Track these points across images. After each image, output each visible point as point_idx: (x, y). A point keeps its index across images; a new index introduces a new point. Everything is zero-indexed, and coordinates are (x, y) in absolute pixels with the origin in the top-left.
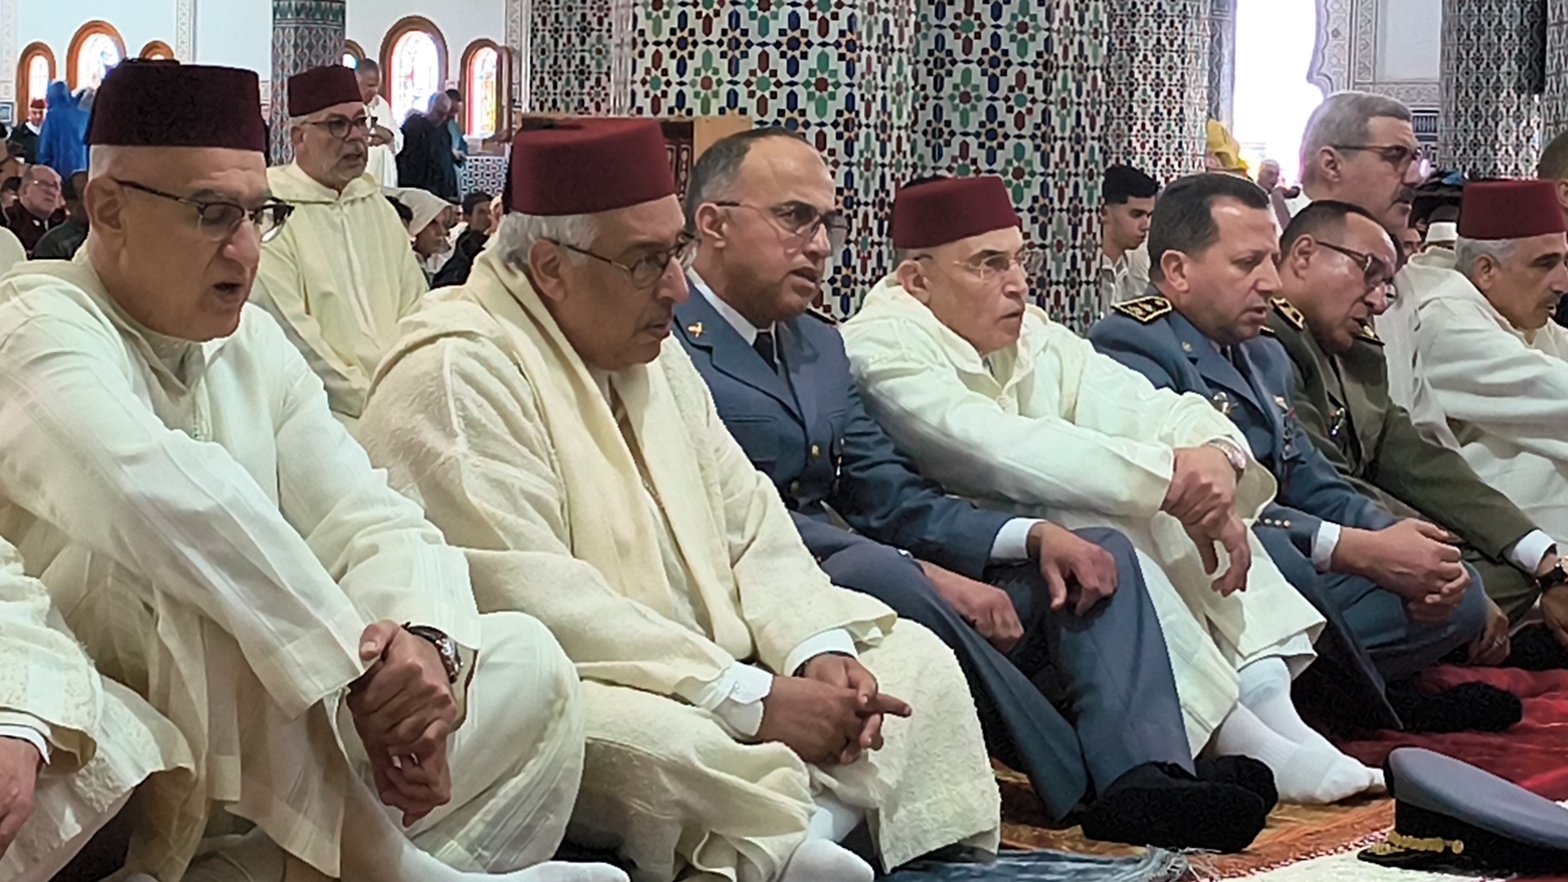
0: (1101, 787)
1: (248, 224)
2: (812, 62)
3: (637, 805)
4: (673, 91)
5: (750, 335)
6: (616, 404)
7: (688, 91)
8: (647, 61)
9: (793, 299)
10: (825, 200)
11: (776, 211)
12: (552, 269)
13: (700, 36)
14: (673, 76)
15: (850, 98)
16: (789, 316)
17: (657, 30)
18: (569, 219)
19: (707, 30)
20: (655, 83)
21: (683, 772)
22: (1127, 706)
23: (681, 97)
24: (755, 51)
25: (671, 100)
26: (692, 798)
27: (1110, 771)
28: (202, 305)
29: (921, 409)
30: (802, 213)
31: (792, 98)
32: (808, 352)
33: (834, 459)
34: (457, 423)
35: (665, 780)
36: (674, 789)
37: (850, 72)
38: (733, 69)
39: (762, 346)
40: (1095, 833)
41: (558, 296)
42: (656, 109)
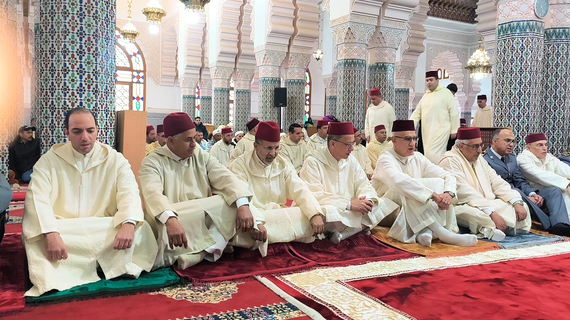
0: (552, 226)
1: (413, 140)
2: (522, 119)
3: (471, 222)
4: (500, 124)
5: (500, 157)
6: (473, 166)
7: (502, 123)
8: (496, 120)
9: (507, 152)
10: (513, 138)
11: (505, 140)
12: (462, 147)
13: (504, 116)
14: (500, 122)
15: (528, 124)
16: (507, 155)
17: (498, 115)
18: (465, 140)
19: (505, 115)
20: (497, 122)
21: (477, 218)
22: (558, 214)
23: (501, 124)
24: (513, 118)
25: (500, 125)
26: (479, 222)
27: (554, 224)
28: (407, 151)
29: (528, 169)
30: (509, 140)
31: (518, 124)
32: (510, 160)
33: (513, 176)
34: (452, 167)
35: (475, 219)
36: (477, 221)
37: (528, 120)
38: (509, 120)
39: (502, 159)
40: (550, 233)
41: (462, 151)
42: (497, 126)
